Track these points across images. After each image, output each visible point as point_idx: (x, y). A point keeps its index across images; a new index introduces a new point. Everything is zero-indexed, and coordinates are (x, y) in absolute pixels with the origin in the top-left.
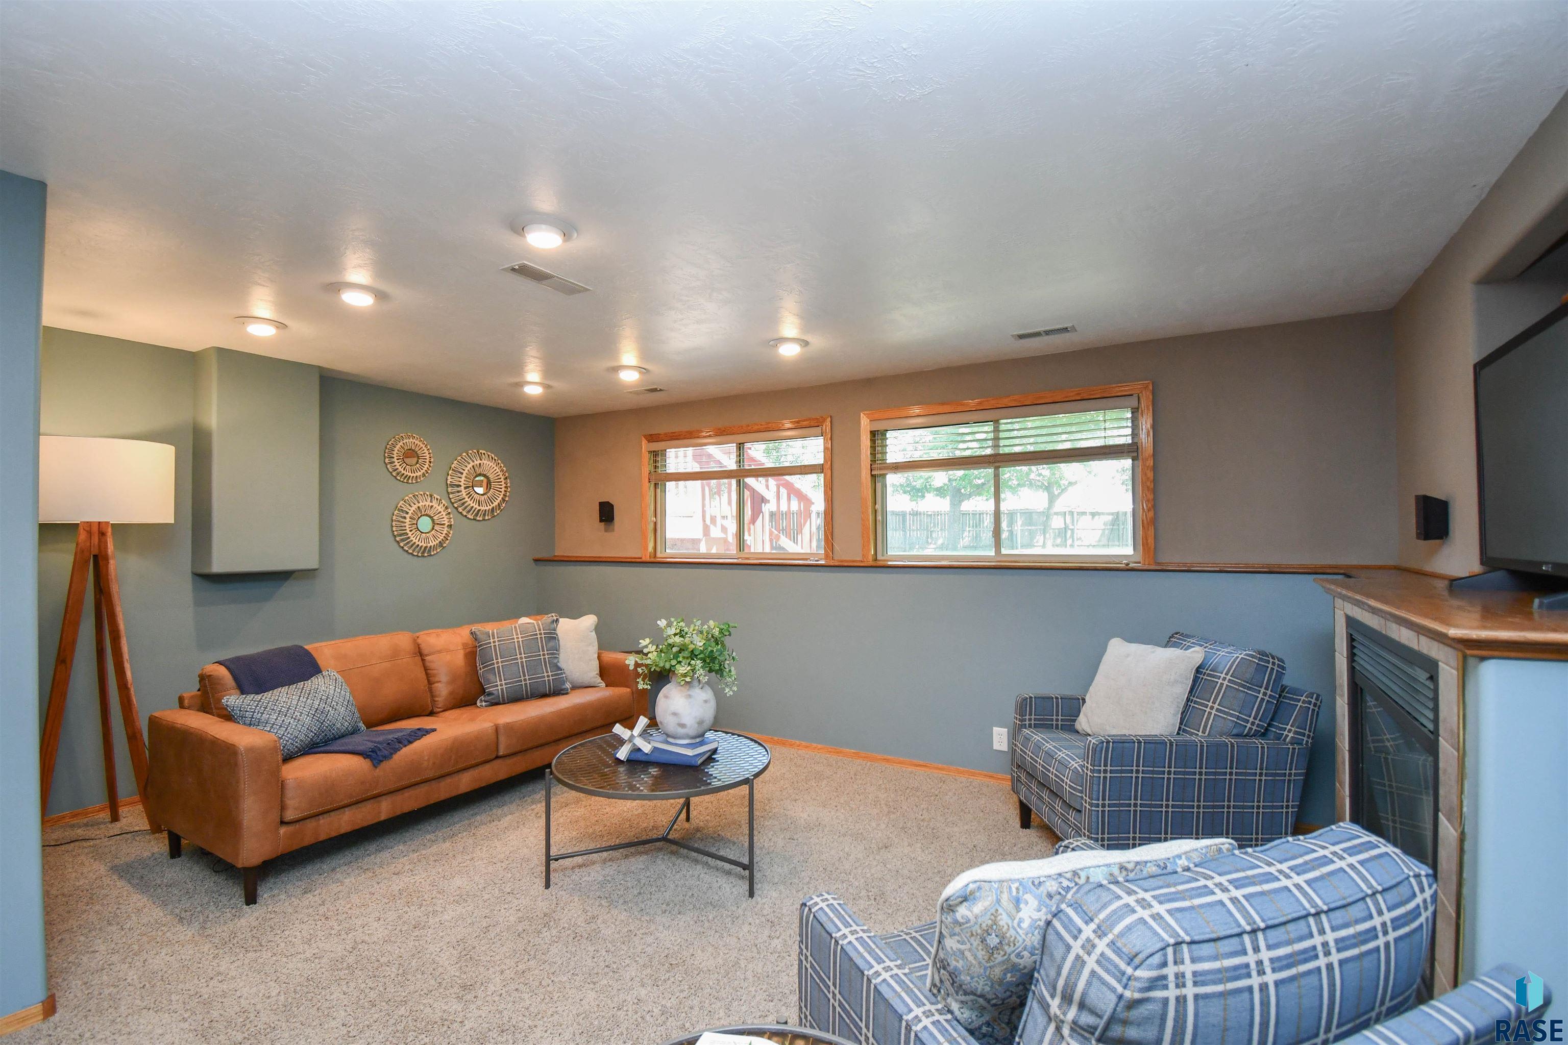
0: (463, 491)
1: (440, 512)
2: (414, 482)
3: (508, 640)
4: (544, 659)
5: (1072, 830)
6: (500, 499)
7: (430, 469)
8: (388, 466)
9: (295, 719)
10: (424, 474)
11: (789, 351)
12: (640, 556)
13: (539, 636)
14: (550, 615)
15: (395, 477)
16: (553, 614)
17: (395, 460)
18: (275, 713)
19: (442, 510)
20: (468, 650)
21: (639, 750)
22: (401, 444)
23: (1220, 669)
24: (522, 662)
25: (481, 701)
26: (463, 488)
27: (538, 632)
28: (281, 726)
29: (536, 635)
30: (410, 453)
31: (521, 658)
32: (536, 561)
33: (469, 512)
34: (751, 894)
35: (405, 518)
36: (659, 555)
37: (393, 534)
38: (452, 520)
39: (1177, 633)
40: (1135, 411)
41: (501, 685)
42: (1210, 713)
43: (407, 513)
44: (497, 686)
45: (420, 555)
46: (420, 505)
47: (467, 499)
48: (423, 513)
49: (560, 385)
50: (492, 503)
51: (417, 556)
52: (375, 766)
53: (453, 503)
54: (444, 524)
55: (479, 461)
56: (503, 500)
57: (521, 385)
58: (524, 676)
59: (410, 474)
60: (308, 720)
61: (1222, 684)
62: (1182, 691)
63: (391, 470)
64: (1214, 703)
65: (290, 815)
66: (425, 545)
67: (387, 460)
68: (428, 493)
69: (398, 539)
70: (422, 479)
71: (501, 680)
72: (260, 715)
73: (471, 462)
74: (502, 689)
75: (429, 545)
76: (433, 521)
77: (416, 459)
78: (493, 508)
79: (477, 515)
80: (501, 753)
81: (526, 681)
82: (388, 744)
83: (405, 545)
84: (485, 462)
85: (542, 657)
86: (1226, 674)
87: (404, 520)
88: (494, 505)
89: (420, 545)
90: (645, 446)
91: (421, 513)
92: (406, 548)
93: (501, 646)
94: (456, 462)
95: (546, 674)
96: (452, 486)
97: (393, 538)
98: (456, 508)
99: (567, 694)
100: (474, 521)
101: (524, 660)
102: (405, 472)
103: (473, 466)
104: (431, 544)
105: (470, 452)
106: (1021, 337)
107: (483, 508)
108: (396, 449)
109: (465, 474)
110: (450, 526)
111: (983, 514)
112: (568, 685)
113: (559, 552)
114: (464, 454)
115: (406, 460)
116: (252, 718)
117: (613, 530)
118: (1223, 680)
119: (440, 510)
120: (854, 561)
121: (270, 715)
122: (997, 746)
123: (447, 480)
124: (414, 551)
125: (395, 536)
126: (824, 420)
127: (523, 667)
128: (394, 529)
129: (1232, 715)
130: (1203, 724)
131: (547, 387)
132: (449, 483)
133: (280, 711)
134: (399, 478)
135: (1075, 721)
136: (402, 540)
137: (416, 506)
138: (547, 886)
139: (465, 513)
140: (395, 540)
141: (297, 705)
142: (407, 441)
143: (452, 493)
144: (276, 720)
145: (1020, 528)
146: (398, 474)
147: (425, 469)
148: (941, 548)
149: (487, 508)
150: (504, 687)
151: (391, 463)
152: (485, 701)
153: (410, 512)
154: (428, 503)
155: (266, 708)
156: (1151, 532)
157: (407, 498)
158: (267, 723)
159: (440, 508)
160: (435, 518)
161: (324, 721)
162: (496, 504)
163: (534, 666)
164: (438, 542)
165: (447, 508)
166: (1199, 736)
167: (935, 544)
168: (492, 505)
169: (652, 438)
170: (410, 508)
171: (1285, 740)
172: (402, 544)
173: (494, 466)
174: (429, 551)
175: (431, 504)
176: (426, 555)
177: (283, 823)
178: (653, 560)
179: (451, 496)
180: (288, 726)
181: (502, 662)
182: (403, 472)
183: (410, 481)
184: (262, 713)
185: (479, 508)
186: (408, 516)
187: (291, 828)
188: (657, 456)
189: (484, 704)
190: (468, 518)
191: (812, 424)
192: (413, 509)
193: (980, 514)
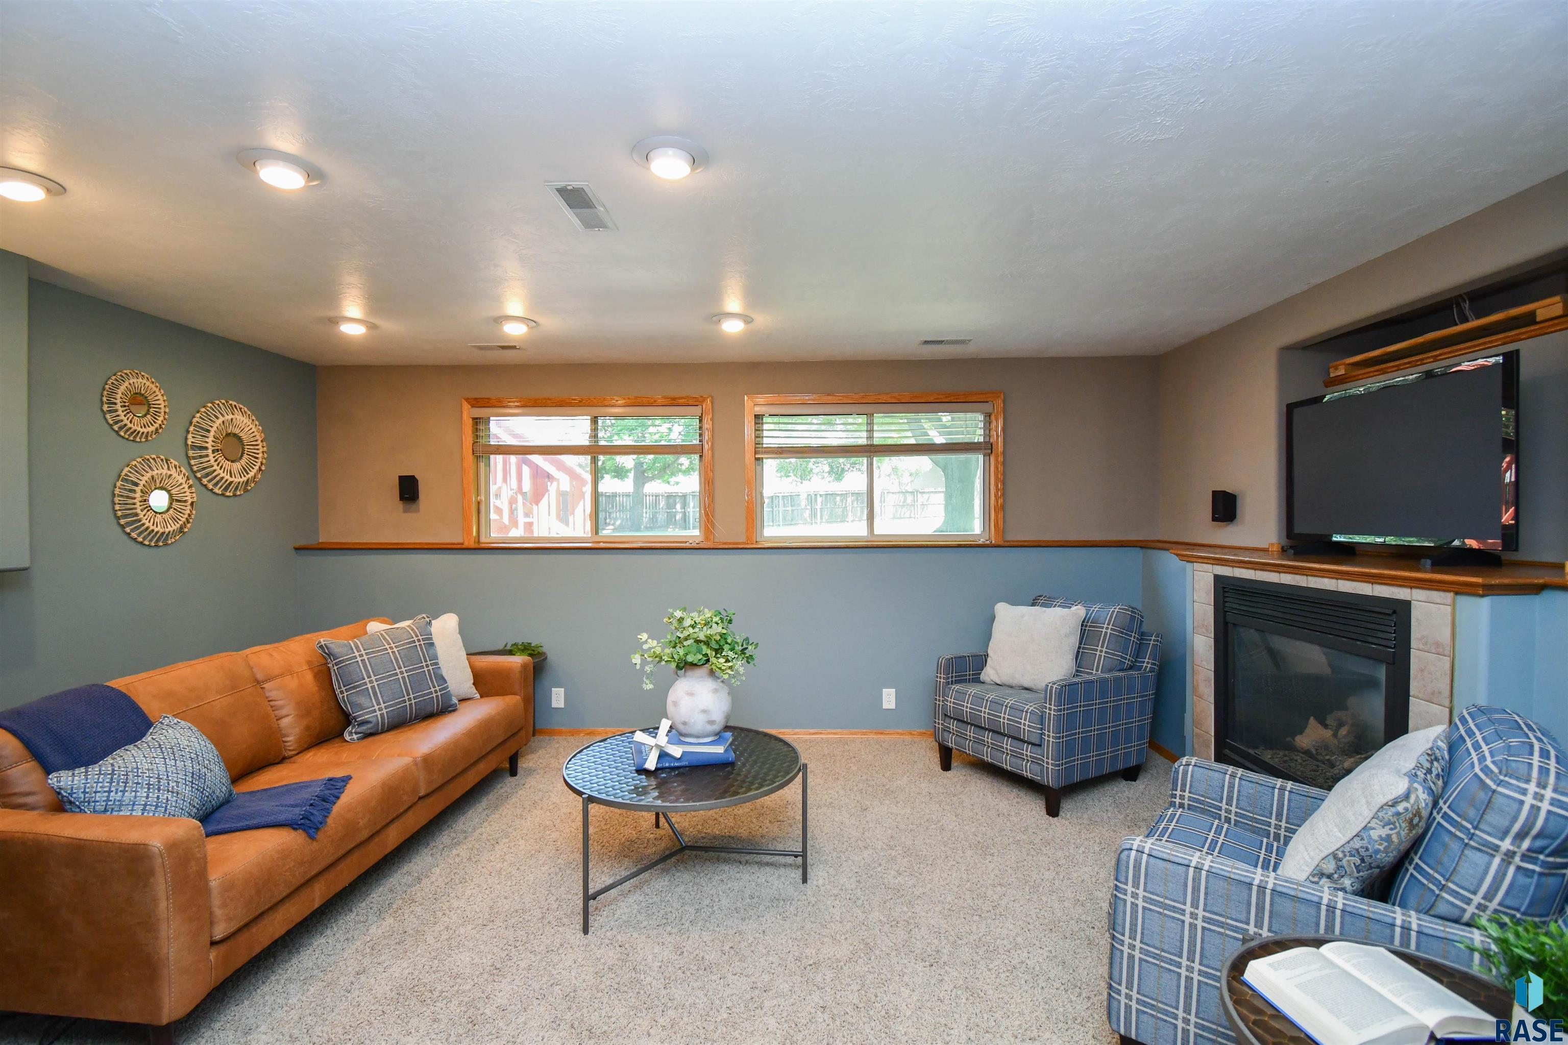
0: (211, 456)
1: (181, 484)
2: (143, 440)
3: (379, 651)
4: (429, 671)
5: (1027, 762)
6: (257, 468)
7: (165, 422)
8: (108, 416)
9: (172, 792)
10: (157, 429)
11: (732, 328)
12: (461, 541)
13: (417, 644)
14: (420, 617)
15: (117, 432)
16: (424, 615)
17: (118, 407)
18: (142, 788)
19: (183, 481)
20: (316, 670)
21: (668, 755)
22: (126, 384)
23: (1102, 619)
24: (403, 678)
25: (351, 733)
26: (210, 451)
27: (415, 639)
28: (157, 806)
29: (414, 642)
30: (138, 399)
31: (402, 673)
32: (297, 549)
33: (216, 485)
34: (805, 880)
35: (134, 491)
36: (483, 539)
37: (115, 515)
38: (194, 495)
39: (1040, 596)
40: (988, 416)
41: (380, 709)
42: (1100, 656)
43: (136, 485)
44: (375, 711)
45: (153, 544)
46: (155, 473)
47: (215, 467)
48: (158, 485)
49: (390, 327)
50: (248, 474)
51: (149, 546)
52: (312, 838)
53: (194, 472)
54: (185, 501)
55: (231, 416)
56: (260, 469)
57: (335, 321)
58: (408, 694)
59: (139, 429)
60: (187, 791)
61: (1106, 633)
62: (1074, 640)
63: (111, 422)
64: (1102, 647)
65: (220, 932)
66: (161, 531)
67: (105, 407)
68: (162, 457)
69: (122, 522)
70: (154, 436)
71: (379, 704)
72: (120, 794)
73: (220, 416)
74: (382, 715)
75: (167, 530)
76: (171, 495)
77: (145, 408)
78: (248, 480)
79: (226, 489)
80: (421, 794)
81: (411, 700)
82: (311, 805)
83: (132, 530)
84: (238, 418)
85: (426, 669)
86: (1108, 624)
87: (132, 495)
88: (249, 476)
89: (156, 530)
90: (468, 412)
91: (156, 484)
92: (134, 535)
93: (371, 660)
94: (198, 415)
95: (433, 690)
96: (194, 447)
97: (114, 521)
98: (200, 480)
99: (454, 711)
100: (222, 498)
101: (405, 675)
102: (132, 425)
103: (223, 422)
104: (170, 529)
105: (217, 402)
106: (926, 342)
107: (236, 480)
108: (120, 392)
109: (212, 433)
110: (192, 504)
111: (659, 496)
112: (455, 700)
113: (323, 538)
114: (210, 405)
115: (133, 408)
116: (108, 800)
117: (418, 511)
118: (1107, 629)
119: (181, 481)
120: (737, 544)
121: (136, 791)
122: (886, 706)
123: (186, 439)
124: (144, 538)
125: (118, 518)
126: (703, 400)
127: (405, 683)
128: (117, 507)
129: (1118, 656)
130: (1096, 664)
131: (372, 327)
132: (189, 443)
133: (149, 784)
134: (122, 434)
135: (980, 674)
136: (129, 524)
137: (149, 475)
138: (586, 930)
139: (210, 486)
140: (119, 524)
141: (166, 771)
142: (135, 380)
143: (194, 458)
144: (147, 797)
145: (692, 510)
146: (121, 428)
147: (159, 422)
148: (621, 528)
149: (241, 480)
150: (384, 711)
151: (110, 412)
152: (356, 733)
153: (142, 483)
154: (165, 471)
155: (126, 783)
156: (1001, 516)
157: (134, 463)
158: (134, 805)
159: (181, 479)
160: (173, 492)
161: (204, 790)
162: (252, 474)
163: (417, 681)
164: (178, 526)
165: (188, 479)
166: (1096, 674)
167: (613, 525)
168: (247, 476)
169: (476, 403)
170: (141, 478)
171: (1145, 669)
172: (128, 530)
173: (249, 423)
174: (166, 539)
175: (169, 473)
176: (161, 544)
177: (213, 943)
178: (477, 546)
179: (193, 462)
180: (167, 804)
181: (377, 680)
182: (129, 425)
183: (138, 440)
184: (124, 791)
185: (231, 479)
186: (138, 489)
187: (223, 948)
188: (479, 423)
189: (355, 736)
190: (215, 493)
191: (691, 403)
192: (145, 478)
193: (656, 496)
